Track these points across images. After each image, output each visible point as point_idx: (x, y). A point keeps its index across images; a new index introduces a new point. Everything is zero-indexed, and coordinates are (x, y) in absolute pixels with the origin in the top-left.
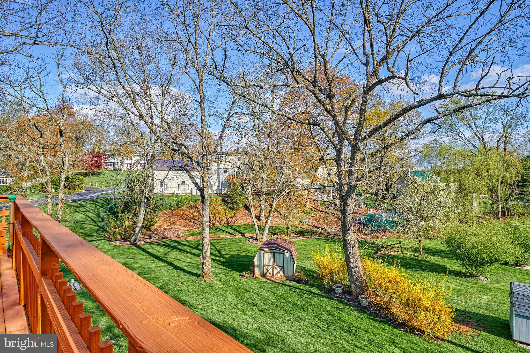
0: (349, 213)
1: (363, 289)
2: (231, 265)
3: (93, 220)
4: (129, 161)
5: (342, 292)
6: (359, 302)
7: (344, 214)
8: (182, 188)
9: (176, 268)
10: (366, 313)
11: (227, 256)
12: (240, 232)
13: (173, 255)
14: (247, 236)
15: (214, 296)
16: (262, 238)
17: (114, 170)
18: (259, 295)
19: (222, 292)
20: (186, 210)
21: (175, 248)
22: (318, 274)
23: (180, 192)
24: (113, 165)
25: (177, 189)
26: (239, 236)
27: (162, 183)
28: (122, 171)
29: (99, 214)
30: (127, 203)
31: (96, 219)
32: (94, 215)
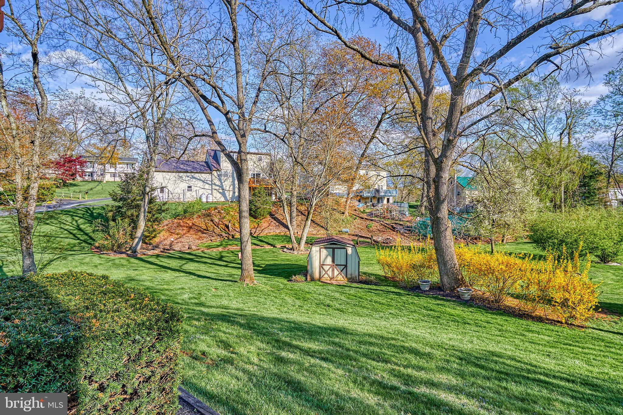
0: (444, 181)
1: (460, 282)
2: (270, 272)
3: (71, 233)
4: (112, 170)
5: (430, 289)
6: (459, 297)
7: (438, 182)
8: (188, 194)
9: (199, 276)
10: (473, 307)
11: (263, 266)
12: (268, 244)
13: (191, 267)
14: (279, 246)
15: (266, 299)
16: (299, 247)
17: (93, 181)
18: (326, 296)
19: (274, 294)
20: (196, 220)
21: (191, 260)
22: (385, 277)
23: (186, 200)
24: (92, 174)
25: (181, 197)
26: (268, 247)
27: (162, 189)
28: (104, 182)
29: (78, 226)
30: (119, 207)
31: (75, 232)
32: (71, 228)
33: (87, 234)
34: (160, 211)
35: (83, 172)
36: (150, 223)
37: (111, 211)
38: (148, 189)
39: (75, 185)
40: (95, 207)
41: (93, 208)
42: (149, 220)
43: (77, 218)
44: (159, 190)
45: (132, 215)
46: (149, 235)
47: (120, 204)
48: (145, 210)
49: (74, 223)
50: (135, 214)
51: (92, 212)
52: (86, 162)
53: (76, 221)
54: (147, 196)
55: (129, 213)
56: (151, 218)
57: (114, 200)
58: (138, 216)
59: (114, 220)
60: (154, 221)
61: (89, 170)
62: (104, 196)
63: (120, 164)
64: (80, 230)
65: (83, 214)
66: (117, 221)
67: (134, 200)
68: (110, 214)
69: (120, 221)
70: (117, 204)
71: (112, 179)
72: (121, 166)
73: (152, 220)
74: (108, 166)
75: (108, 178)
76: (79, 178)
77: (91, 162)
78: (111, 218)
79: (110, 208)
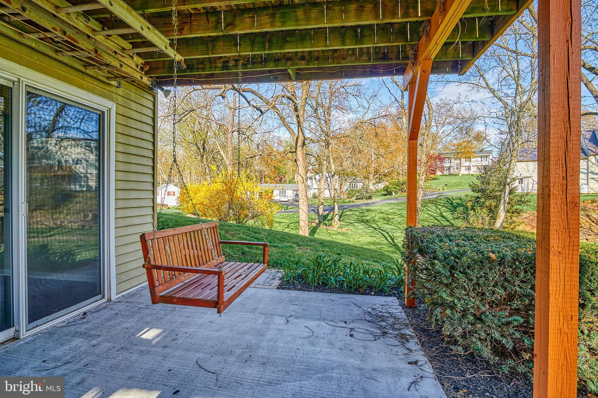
3: (436, 219)
4: (467, 164)
17: (450, 175)
24: (449, 168)
27: (521, 180)
28: (460, 175)
29: (441, 213)
30: (478, 198)
31: (439, 218)
32: (436, 215)
33: (448, 221)
34: (521, 202)
35: (443, 167)
36: (509, 214)
37: (470, 201)
38: (508, 180)
39: (435, 179)
40: (454, 198)
41: (453, 199)
42: (508, 211)
43: (440, 207)
44: (517, 181)
45: (490, 205)
46: (507, 226)
47: (479, 195)
48: (505, 201)
49: (438, 210)
50: (494, 204)
51: (452, 201)
52: (445, 158)
53: (440, 209)
54: (507, 187)
55: (487, 203)
56: (511, 208)
57: (473, 191)
58: (497, 207)
59: (473, 209)
60: (513, 212)
61: (447, 165)
62: (460, 187)
63: (475, 157)
64: (443, 216)
65: (445, 204)
66: (476, 210)
67: (493, 190)
68: (469, 204)
69: (479, 210)
70: (476, 195)
71: (467, 172)
72: (475, 159)
73: (511, 211)
74: (463, 160)
75: (463, 171)
76: (439, 173)
77: (449, 158)
78: (470, 208)
79: (469, 199)
